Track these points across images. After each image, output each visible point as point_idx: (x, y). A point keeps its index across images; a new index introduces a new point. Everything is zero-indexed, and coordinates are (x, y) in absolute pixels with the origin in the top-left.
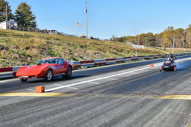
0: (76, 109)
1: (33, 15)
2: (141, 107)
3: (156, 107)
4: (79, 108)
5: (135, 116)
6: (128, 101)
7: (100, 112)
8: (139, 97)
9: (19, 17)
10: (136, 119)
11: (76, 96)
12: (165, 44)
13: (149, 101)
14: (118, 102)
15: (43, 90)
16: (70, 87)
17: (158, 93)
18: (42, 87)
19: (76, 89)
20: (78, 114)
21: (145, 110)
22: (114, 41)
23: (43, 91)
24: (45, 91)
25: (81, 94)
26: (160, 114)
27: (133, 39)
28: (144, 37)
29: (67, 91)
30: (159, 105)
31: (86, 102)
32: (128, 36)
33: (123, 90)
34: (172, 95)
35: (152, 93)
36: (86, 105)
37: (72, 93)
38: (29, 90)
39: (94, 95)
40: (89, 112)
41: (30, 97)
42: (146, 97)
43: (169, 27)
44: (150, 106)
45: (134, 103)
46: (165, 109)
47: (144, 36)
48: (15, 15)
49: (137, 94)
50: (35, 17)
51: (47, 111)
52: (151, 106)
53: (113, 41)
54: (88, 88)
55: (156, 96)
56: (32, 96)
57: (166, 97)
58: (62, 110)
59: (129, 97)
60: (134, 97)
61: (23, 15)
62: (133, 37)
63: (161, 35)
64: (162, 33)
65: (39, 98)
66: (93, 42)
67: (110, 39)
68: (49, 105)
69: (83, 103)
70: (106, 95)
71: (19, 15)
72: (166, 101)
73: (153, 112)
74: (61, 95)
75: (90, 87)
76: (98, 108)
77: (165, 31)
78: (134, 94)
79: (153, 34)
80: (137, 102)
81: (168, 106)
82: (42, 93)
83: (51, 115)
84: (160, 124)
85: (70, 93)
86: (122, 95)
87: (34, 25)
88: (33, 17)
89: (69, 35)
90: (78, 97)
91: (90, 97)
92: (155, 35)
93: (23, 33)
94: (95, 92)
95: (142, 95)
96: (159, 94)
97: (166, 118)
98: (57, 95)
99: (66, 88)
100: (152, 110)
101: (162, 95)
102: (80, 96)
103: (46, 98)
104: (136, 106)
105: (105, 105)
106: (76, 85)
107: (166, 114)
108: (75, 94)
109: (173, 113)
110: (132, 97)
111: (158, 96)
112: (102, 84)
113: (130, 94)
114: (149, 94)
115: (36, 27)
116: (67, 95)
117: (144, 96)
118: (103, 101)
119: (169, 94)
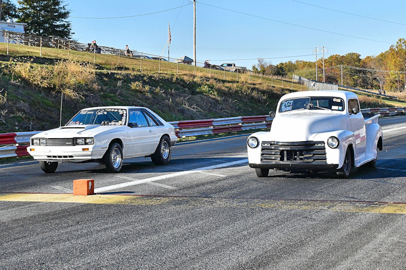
0: (170, 232)
1: (64, 7)
2: (325, 231)
3: (361, 231)
4: (176, 230)
5: (310, 251)
6: (295, 215)
7: (227, 240)
8: (320, 207)
9: (27, 11)
10: (313, 258)
11: (170, 203)
12: (391, 82)
13: (343, 216)
14: (269, 219)
15: (90, 188)
16: (153, 184)
17: (368, 200)
18: (88, 182)
19: (170, 187)
20: (176, 244)
21: (334, 237)
22: (264, 74)
23: (91, 192)
24: (96, 191)
25: (181, 199)
26: (370, 246)
27: (311, 70)
28: (337, 64)
29: (147, 193)
30: (369, 226)
31: (195, 218)
32: (297, 62)
33: (283, 193)
34: (400, 205)
35: (352, 200)
36: (195, 224)
37: (159, 196)
38: (57, 187)
39: (212, 203)
40: (202, 240)
41: (60, 204)
42: (338, 208)
43: (400, 40)
44: (347, 228)
45: (310, 222)
46: (381, 236)
47: (339, 60)
48: (18, 6)
49: (317, 200)
50: (68, 13)
52: (349, 229)
53: (259, 73)
54: (198, 186)
55: (362, 207)
56: (64, 203)
57: (386, 210)
58: (139, 235)
59: (297, 207)
60: (309, 208)
61: (38, 7)
62: (310, 65)
63: (382, 59)
64: (382, 55)
65: (83, 206)
66: (209, 76)
67: (251, 69)
68: (107, 224)
69: (187, 220)
70: (242, 202)
71: (28, 6)
72: (386, 219)
73: (352, 243)
74: (134, 201)
75: (203, 184)
76: (225, 231)
77: (391, 49)
78: (308, 200)
79: (360, 58)
80: (314, 220)
81: (388, 230)
82: (88, 195)
84: (369, 267)
85: (155, 196)
86: (280, 203)
87: (64, 32)
88: (63, 11)
89: (150, 56)
90: (173, 207)
91: (205, 206)
92: (366, 59)
93: (39, 51)
94: (213, 196)
95: (328, 204)
96: (369, 202)
97: (382, 255)
98: (123, 200)
99: (145, 184)
100: (350, 237)
101: (377, 204)
102: (179, 203)
103: (98, 207)
104: (313, 227)
105: (239, 225)
106: (169, 180)
107: (385, 246)
108: (167, 200)
109: (400, 244)
110: (304, 207)
111: (366, 207)
112: (231, 177)
113: (300, 200)
114: (345, 201)
115: (70, 37)
116: (148, 202)
117: (333, 206)
118: (233, 216)
119: (394, 203)
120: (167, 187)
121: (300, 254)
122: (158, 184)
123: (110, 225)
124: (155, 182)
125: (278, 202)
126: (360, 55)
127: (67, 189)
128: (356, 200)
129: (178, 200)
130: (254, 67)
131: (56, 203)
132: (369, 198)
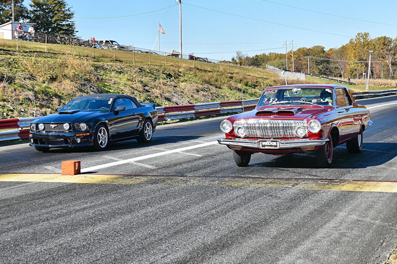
1: (68, 10)
2: (289, 209)
3: (323, 209)
4: (150, 209)
5: (273, 230)
6: (261, 194)
7: (195, 219)
8: (286, 186)
9: (38, 13)
10: (275, 237)
11: (147, 182)
12: (350, 71)
13: (306, 194)
14: (237, 197)
15: (77, 169)
16: (136, 163)
17: (330, 178)
18: (75, 163)
19: (150, 167)
21: (296, 215)
22: (241, 65)
23: (78, 172)
24: (82, 171)
25: (158, 178)
26: (331, 224)
27: (282, 61)
28: (304, 56)
29: (129, 172)
30: (329, 204)
31: (168, 196)
32: (270, 54)
34: (359, 182)
35: (315, 178)
36: (168, 203)
37: (139, 176)
38: (49, 167)
39: (186, 182)
40: (171, 220)
41: (48, 184)
42: (302, 186)
43: (359, 34)
44: (309, 206)
45: (275, 200)
46: (342, 214)
47: (305, 52)
48: (30, 9)
49: (283, 179)
50: (73, 14)
51: (80, 216)
52: (312, 207)
53: (237, 63)
54: (175, 165)
55: (324, 185)
56: (52, 183)
57: (346, 187)
58: (114, 214)
59: (264, 185)
60: (274, 186)
61: (47, 9)
62: (281, 57)
63: (343, 50)
64: (343, 47)
65: (68, 185)
66: (193, 66)
68: (86, 203)
69: (161, 200)
70: (214, 181)
71: (38, 9)
72: (346, 197)
73: (313, 222)
74: (115, 180)
75: (180, 164)
76: (193, 211)
77: (351, 42)
78: (275, 179)
79: (324, 50)
80: (279, 198)
81: (348, 208)
82: (75, 174)
83: (87, 225)
84: (329, 247)
85: (135, 176)
86: (249, 181)
87: (70, 30)
88: (68, 13)
90: (150, 186)
91: (179, 184)
92: (329, 51)
93: (45, 47)
94: (190, 175)
95: (293, 182)
96: (331, 180)
97: (343, 235)
98: (106, 180)
99: (128, 164)
100: (312, 215)
101: (337, 182)
102: (155, 182)
103: (82, 186)
104: (278, 205)
105: (209, 203)
106: (150, 159)
107: (345, 225)
108: (145, 179)
109: (360, 223)
110: (270, 185)
111: (328, 184)
112: (206, 157)
113: (267, 179)
114: (309, 179)
115: (74, 35)
116: (128, 181)
117: (297, 184)
118: (204, 194)
119: (353, 180)
120: (148, 166)
121: (263, 233)
122: (140, 164)
123: (89, 204)
124: (137, 161)
125: (247, 181)
126: (324, 48)
127: (57, 169)
128: (319, 178)
129: (156, 180)
130: (233, 59)
131: (44, 182)
132: (331, 175)
